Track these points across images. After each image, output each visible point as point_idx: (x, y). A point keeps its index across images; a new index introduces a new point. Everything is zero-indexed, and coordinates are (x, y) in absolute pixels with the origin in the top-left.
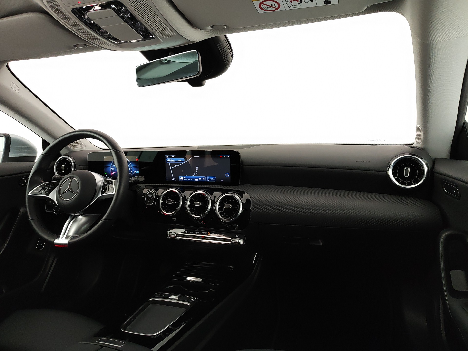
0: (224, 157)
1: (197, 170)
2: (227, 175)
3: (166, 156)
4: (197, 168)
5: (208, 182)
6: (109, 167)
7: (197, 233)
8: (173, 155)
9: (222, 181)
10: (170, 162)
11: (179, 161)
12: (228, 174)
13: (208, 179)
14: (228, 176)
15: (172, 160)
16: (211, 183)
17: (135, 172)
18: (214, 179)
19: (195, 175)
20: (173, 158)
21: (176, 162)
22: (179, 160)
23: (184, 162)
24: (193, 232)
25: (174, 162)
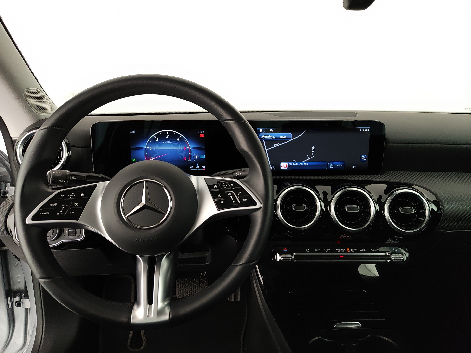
0: (361, 130)
1: (313, 152)
2: (363, 159)
3: (258, 129)
4: (313, 148)
5: (332, 170)
6: (141, 148)
7: (326, 251)
8: (271, 127)
9: (354, 167)
10: (265, 139)
11: (281, 137)
12: (365, 156)
13: (331, 165)
14: (365, 160)
15: (269, 136)
16: (336, 171)
17: (197, 157)
18: (342, 165)
19: (309, 159)
20: (271, 132)
21: (276, 138)
22: (283, 136)
23: (290, 139)
24: (319, 250)
25: (273, 139)
